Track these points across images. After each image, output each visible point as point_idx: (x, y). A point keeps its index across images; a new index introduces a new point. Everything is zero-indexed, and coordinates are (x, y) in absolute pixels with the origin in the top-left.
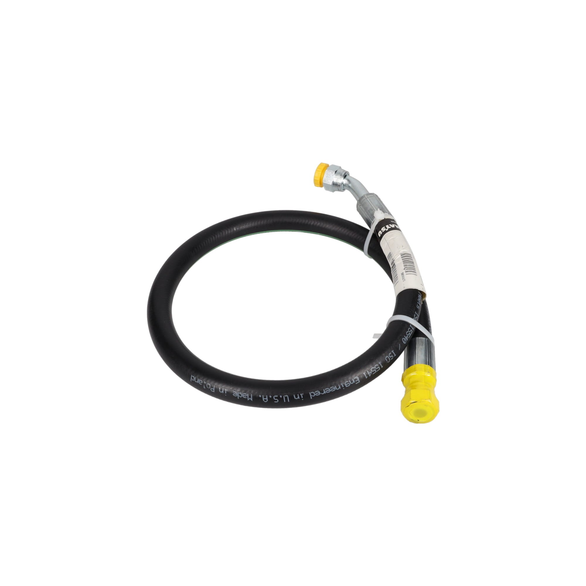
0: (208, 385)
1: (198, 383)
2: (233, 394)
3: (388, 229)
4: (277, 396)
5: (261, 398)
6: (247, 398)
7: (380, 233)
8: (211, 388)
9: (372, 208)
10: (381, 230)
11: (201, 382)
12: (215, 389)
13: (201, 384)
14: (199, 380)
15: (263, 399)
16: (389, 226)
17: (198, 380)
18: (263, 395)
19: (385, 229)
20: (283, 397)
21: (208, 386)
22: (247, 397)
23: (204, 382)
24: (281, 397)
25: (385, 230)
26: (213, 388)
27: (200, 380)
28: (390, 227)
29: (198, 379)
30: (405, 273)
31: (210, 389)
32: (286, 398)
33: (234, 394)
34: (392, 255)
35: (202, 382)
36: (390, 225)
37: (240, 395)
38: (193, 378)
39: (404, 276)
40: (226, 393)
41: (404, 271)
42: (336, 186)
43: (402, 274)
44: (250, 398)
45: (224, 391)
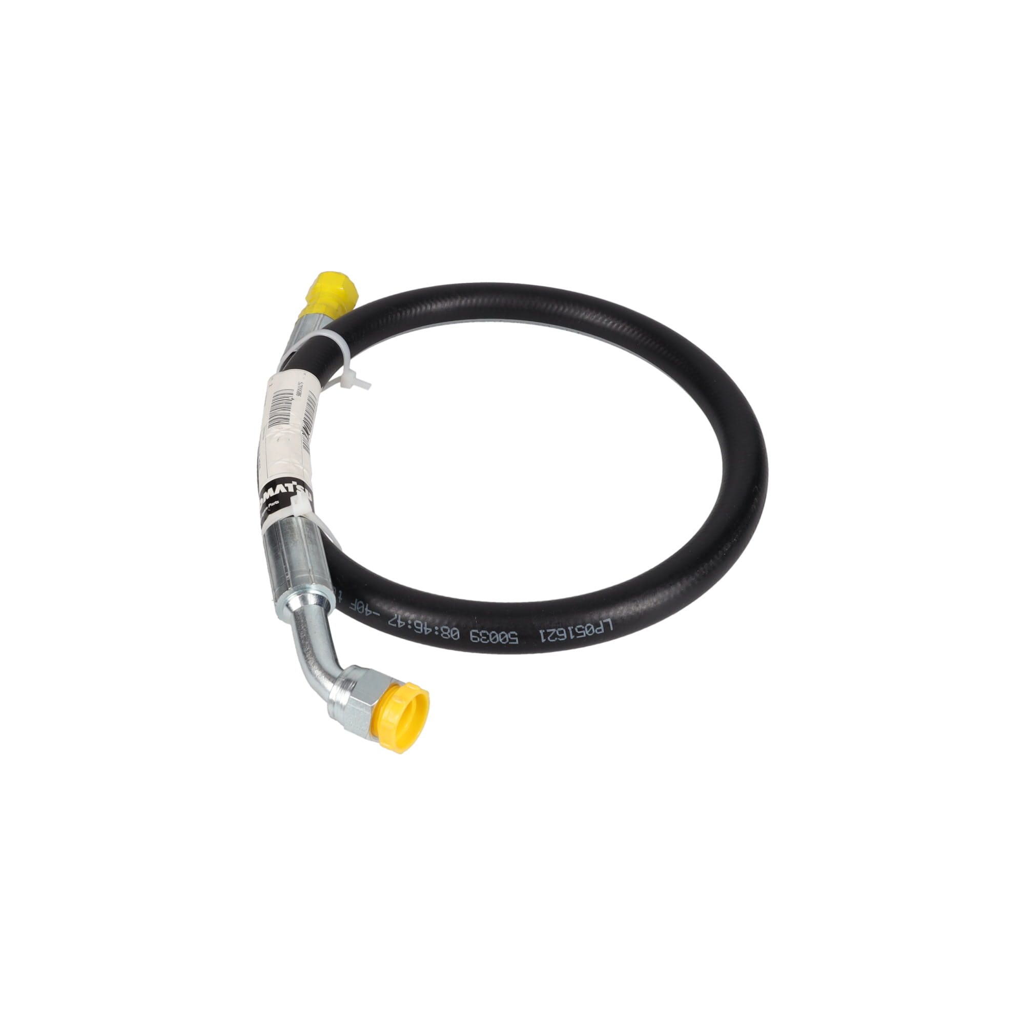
3: (291, 483)
9: (308, 541)
16: (287, 488)
25: (298, 484)
28: (286, 485)
30: (295, 393)
36: (285, 491)
39: (297, 390)
41: (295, 396)
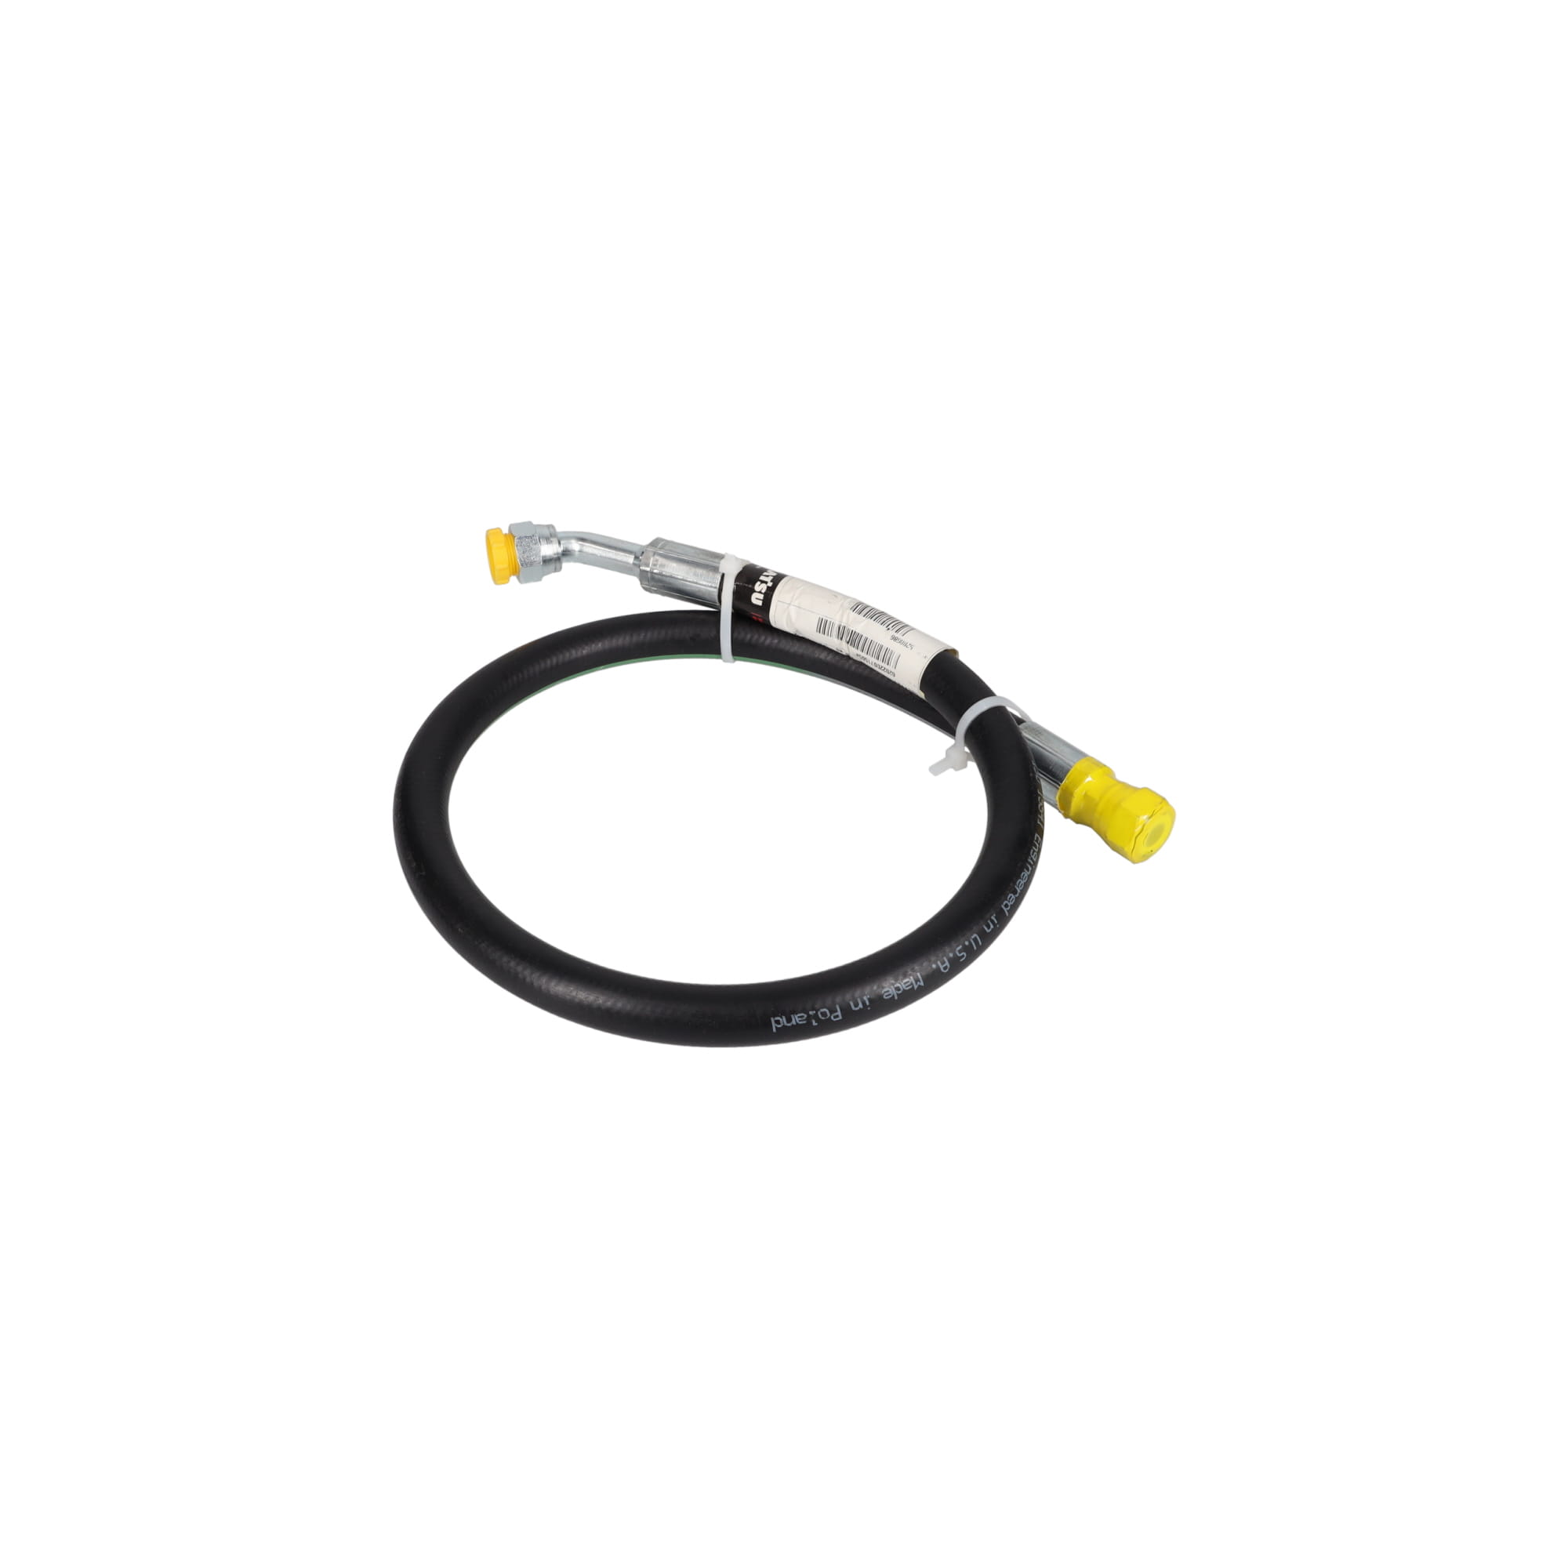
0: (822, 1013)
1: (797, 1024)
2: (884, 997)
3: (772, 581)
4: (960, 947)
5: (938, 968)
6: (913, 987)
7: (757, 599)
8: (831, 1014)
10: (755, 592)
11: (802, 1017)
12: (841, 1011)
13: (805, 1022)
14: (796, 1017)
15: (942, 967)
17: (793, 1019)
18: (937, 960)
19: (764, 585)
20: (970, 942)
21: (824, 1014)
22: (912, 984)
23: (811, 1013)
24: (967, 943)
26: (836, 1011)
27: (799, 1015)
29: (792, 1016)
31: (830, 1017)
32: (975, 940)
33: (887, 994)
34: (829, 620)
35: (806, 1016)
37: (898, 989)
38: (778, 1022)
40: (868, 1003)
42: (553, 563)
43: (894, 639)
44: (918, 983)
45: (864, 1003)
